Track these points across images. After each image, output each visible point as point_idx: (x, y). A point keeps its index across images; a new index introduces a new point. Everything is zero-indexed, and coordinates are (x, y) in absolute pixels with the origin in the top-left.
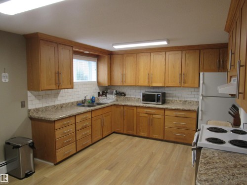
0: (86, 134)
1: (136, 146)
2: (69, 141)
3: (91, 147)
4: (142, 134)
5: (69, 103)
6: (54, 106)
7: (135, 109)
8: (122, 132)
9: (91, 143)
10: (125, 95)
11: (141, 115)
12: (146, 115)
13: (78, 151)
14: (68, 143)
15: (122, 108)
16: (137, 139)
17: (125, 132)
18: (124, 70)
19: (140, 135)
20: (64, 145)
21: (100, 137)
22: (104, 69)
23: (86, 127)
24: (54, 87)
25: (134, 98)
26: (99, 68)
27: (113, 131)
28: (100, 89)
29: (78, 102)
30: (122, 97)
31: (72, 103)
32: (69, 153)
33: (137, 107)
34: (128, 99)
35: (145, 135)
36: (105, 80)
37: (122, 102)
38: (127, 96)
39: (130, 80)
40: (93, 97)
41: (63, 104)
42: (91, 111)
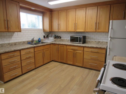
0: (30, 62)
1: (63, 71)
2: (15, 67)
3: (35, 70)
4: (69, 62)
5: (21, 42)
6: (9, 44)
7: (65, 46)
8: (57, 61)
9: (34, 68)
10: (61, 38)
11: (69, 50)
12: (72, 51)
13: (23, 73)
14: (15, 68)
15: (57, 46)
16: (66, 65)
17: (59, 61)
18: (59, 21)
19: (68, 63)
20: (10, 70)
21: (42, 64)
22: (47, 21)
23: (30, 58)
24: (4, 30)
25: (66, 40)
26: (44, 20)
27: (51, 60)
28: (45, 34)
29: (28, 41)
30: (59, 39)
31: (24, 42)
32: (16, 75)
33: (66, 45)
34: (63, 41)
35: (71, 63)
36: (47, 28)
37: (58, 42)
38: (62, 39)
39: (63, 28)
40: (39, 39)
41: (16, 42)
42: (34, 47)
